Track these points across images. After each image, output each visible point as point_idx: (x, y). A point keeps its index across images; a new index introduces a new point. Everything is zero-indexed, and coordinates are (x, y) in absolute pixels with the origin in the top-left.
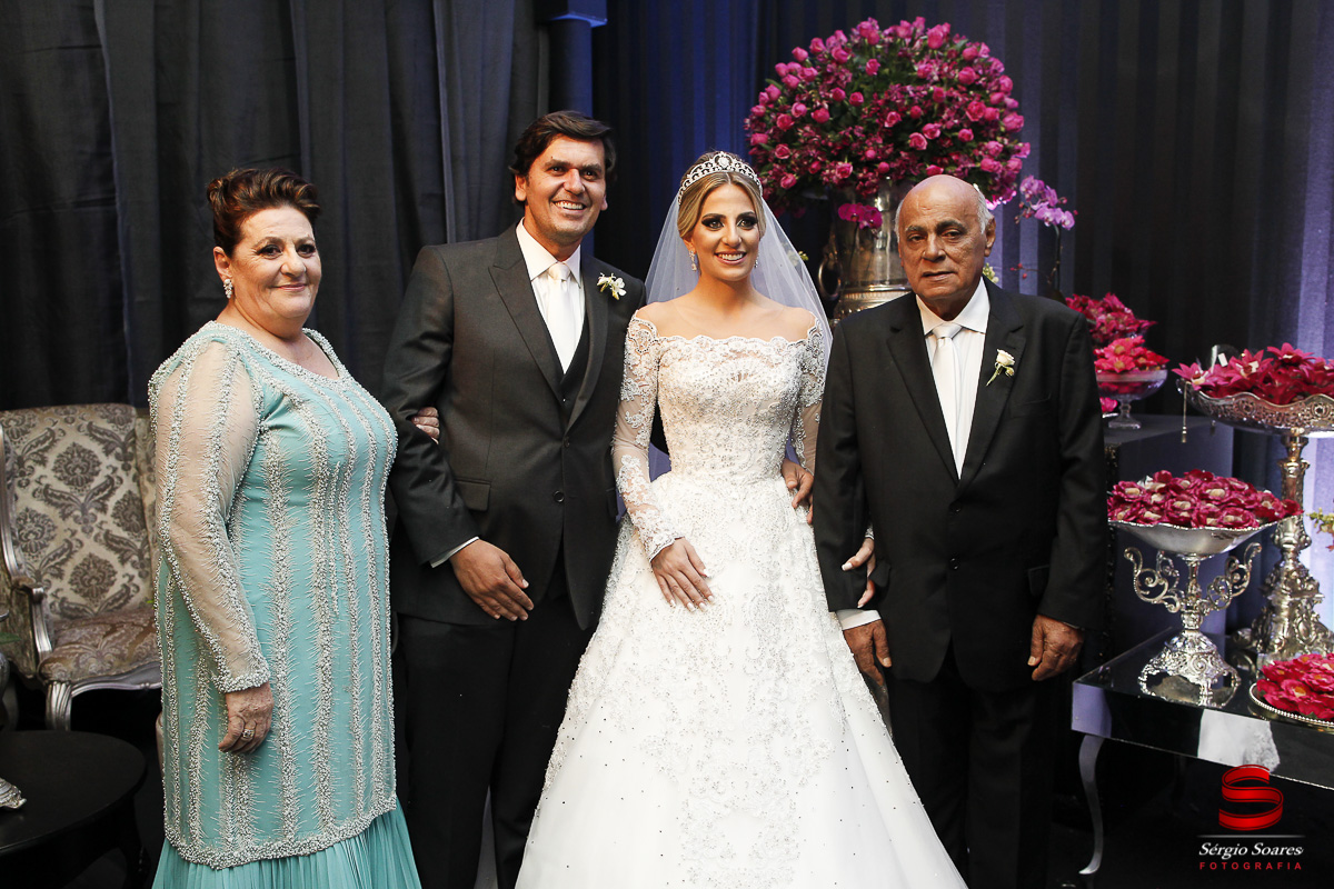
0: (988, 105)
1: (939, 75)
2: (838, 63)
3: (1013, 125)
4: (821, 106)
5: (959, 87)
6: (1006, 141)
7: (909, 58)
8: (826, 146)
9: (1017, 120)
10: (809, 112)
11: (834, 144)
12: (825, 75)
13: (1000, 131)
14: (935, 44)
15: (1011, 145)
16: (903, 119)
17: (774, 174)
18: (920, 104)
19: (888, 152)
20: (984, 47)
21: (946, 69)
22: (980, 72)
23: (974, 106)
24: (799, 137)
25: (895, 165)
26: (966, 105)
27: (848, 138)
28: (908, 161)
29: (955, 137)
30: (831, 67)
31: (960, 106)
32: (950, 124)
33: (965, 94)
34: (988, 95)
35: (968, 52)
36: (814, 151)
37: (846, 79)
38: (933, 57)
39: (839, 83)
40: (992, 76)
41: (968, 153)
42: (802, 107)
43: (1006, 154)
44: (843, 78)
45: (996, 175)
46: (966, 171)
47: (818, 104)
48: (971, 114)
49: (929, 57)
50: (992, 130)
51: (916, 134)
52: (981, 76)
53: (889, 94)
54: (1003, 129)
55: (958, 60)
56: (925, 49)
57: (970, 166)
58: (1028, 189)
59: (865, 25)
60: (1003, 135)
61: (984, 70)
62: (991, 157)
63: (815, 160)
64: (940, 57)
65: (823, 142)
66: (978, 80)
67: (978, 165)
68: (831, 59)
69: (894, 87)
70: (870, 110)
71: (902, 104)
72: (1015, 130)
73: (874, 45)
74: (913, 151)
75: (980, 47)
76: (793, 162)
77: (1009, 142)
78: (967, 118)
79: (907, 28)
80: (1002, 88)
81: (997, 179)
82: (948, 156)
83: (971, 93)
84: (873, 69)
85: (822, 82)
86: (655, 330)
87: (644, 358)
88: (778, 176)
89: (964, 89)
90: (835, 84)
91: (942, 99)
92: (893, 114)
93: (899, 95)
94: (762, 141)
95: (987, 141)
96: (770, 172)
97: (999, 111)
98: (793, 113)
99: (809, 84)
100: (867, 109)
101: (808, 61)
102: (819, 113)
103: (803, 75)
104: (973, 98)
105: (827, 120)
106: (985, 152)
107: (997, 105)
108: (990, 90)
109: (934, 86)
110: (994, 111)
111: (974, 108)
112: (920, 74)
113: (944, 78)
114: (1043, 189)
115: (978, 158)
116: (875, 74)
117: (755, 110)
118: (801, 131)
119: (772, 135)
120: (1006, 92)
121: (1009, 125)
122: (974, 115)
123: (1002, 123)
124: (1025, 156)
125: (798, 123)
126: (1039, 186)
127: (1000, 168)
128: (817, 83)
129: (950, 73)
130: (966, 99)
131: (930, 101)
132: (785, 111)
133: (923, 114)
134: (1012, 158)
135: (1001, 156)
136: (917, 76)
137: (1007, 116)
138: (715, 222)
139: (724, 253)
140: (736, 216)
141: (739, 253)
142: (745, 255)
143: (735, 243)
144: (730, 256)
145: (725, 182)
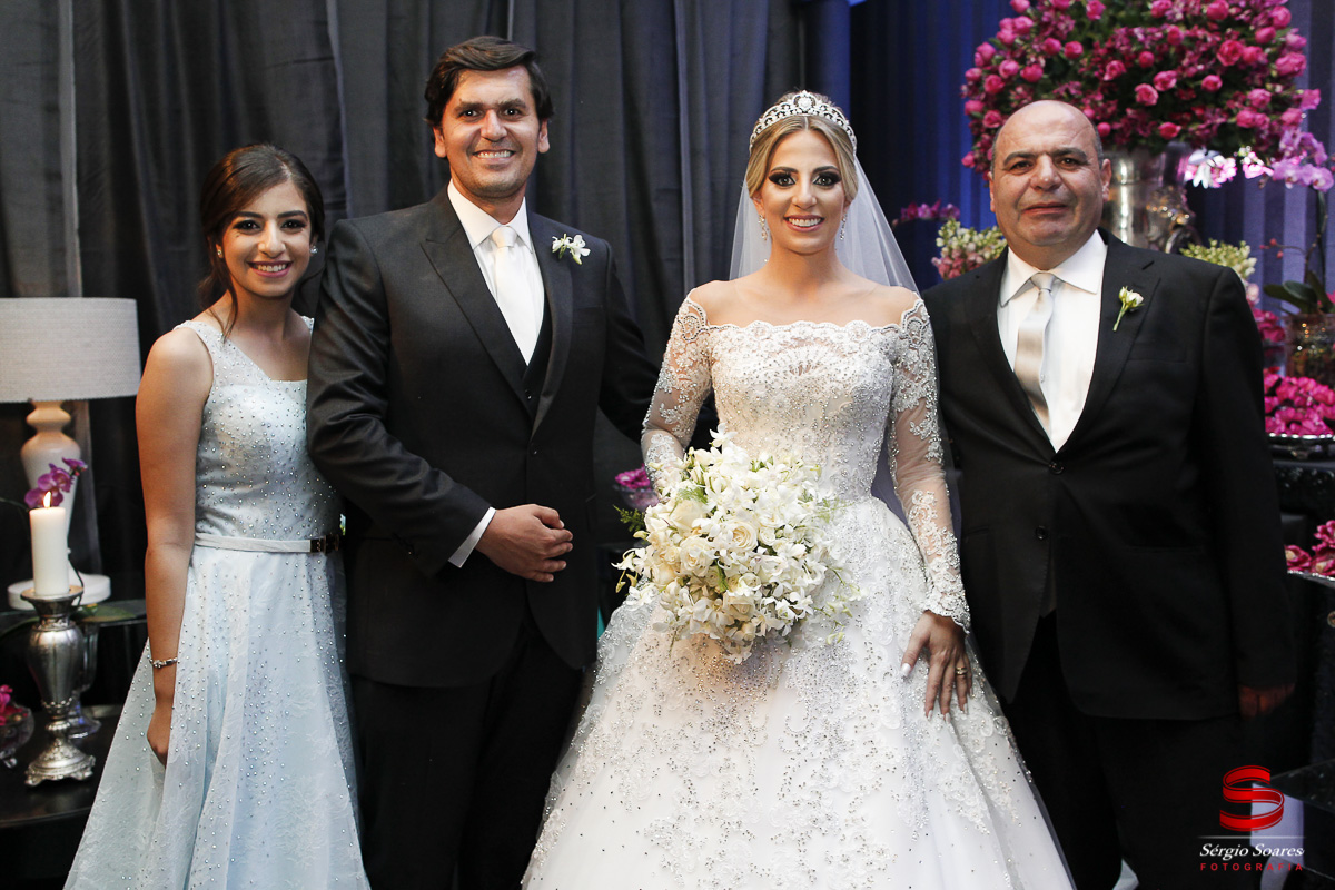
0: (1249, 44)
1: (1184, 13)
2: (1057, 9)
3: (1288, 68)
4: (1037, 63)
5: (1209, 24)
6: (1279, 88)
9: (1297, 61)
10: (1019, 72)
12: (1042, 27)
13: (1271, 77)
15: (1286, 93)
16: (1128, 69)
17: (983, 145)
18: (1151, 51)
19: (1110, 111)
21: (1191, 4)
22: (1242, 4)
23: (1227, 46)
24: (1010, 100)
25: (1117, 126)
26: (1218, 45)
28: (1136, 120)
29: (1199, 86)
30: (1047, 15)
31: (1209, 50)
32: (1192, 70)
33: (1221, 31)
34: (1253, 32)
37: (1067, 28)
39: (1058, 34)
40: (1258, 7)
41: (1221, 106)
42: (1012, 66)
43: (1279, 104)
44: (1062, 26)
45: (1262, 132)
46: (1214, 128)
47: (1033, 60)
48: (1222, 55)
50: (1258, 76)
51: (1144, 86)
52: (1243, 10)
53: (1114, 40)
54: (1274, 73)
57: (1219, 121)
58: (1289, 144)
60: (1275, 81)
62: (1255, 109)
66: (1238, 14)
67: (1233, 120)
68: (1050, 8)
69: (1120, 31)
70: (1090, 61)
71: (1128, 51)
72: (1293, 73)
74: (1144, 108)
77: (1285, 89)
78: (1217, 61)
80: (1276, 22)
81: (1263, 136)
82: (1190, 112)
83: (1229, 30)
84: (1095, 12)
85: (1037, 34)
86: (705, 315)
87: (691, 348)
89: (1215, 27)
90: (1053, 35)
91: (1179, 39)
92: (1114, 63)
93: (1125, 41)
94: (975, 110)
95: (1250, 90)
96: (979, 145)
97: (1268, 50)
98: (1002, 73)
99: (1027, 38)
100: (1086, 60)
101: (1029, 11)
102: (1029, 71)
103: (1014, 27)
104: (1229, 36)
105: (1041, 78)
106: (1244, 103)
107: (1264, 44)
108: (1256, 25)
109: (1173, 27)
110: (1258, 52)
111: (1227, 49)
112: (1155, 13)
113: (1188, 16)
114: (1311, 144)
115: (1234, 111)
116: (1097, 17)
117: (968, 74)
118: (1013, 93)
119: (985, 101)
120: (1282, 27)
121: (1283, 68)
122: (1227, 58)
123: (1273, 66)
124: (1313, 107)
125: (1009, 84)
126: (1302, 139)
127: (1265, 122)
128: (1033, 36)
129: (1197, 9)
130: (1218, 39)
131: (1165, 46)
132: (996, 72)
133: (1157, 61)
134: (1290, 109)
135: (1270, 107)
136: (1152, 17)
137: (1283, 56)
138: (784, 178)
139: (795, 218)
140: (811, 170)
141: (814, 217)
142: (822, 220)
143: (807, 204)
144: (802, 221)
145: (799, 128)
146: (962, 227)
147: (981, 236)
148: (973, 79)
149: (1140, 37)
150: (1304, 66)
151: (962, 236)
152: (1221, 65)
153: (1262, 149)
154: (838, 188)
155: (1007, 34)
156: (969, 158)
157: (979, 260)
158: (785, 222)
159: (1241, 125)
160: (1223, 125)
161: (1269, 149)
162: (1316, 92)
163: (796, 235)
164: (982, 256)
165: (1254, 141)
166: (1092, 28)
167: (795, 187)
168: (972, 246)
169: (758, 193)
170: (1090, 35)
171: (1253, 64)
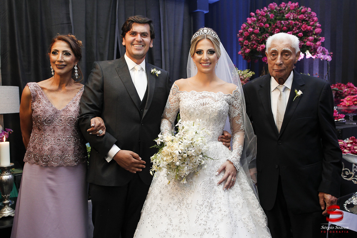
0: (308, 26)
1: (293, 18)
2: (262, 16)
3: (317, 32)
4: (257, 29)
5: (299, 21)
6: (315, 37)
7: (283, 13)
8: (258, 40)
9: (320, 30)
10: (253, 31)
11: (260, 39)
12: (258, 20)
13: (313, 33)
14: (292, 8)
15: (317, 38)
17: (244, 49)
18: (286, 26)
20: (309, 9)
21: (295, 16)
22: (307, 16)
23: (303, 26)
24: (251, 38)
26: (301, 26)
27: (264, 37)
30: (260, 17)
31: (299, 27)
32: (296, 32)
34: (309, 23)
35: (303, 10)
36: (254, 42)
37: (265, 20)
38: (291, 12)
39: (262, 22)
40: (310, 17)
41: (302, 41)
42: (251, 29)
43: (316, 40)
44: (264, 20)
45: (312, 47)
46: (301, 46)
47: (256, 28)
49: (290, 12)
50: (310, 33)
52: (307, 17)
53: (277, 24)
54: (314, 33)
55: (300, 13)
56: (289, 10)
58: (319, 50)
59: (271, 4)
60: (315, 35)
61: (308, 16)
62: (310, 41)
63: (255, 44)
64: (294, 12)
65: (257, 39)
66: (306, 18)
67: (305, 44)
68: (260, 15)
69: (278, 22)
70: (271, 29)
71: (280, 27)
72: (319, 33)
73: (273, 10)
75: (308, 9)
76: (249, 46)
77: (317, 37)
78: (301, 29)
79: (284, 4)
80: (314, 20)
81: (312, 48)
83: (304, 22)
84: (272, 17)
85: (257, 22)
86: (178, 88)
88: (245, 50)
89: (301, 21)
90: (261, 22)
91: (292, 24)
92: (277, 29)
93: (279, 24)
94: (241, 40)
95: (309, 37)
96: (243, 49)
97: (313, 27)
98: (249, 31)
99: (254, 23)
100: (270, 28)
101: (255, 16)
102: (256, 31)
103: (252, 20)
104: (304, 24)
105: (259, 33)
106: (308, 40)
107: (312, 26)
108: (310, 21)
109: (291, 21)
110: (311, 28)
111: (304, 27)
112: (286, 17)
113: (294, 18)
114: (325, 50)
115: (305, 42)
116: (273, 18)
117: (239, 31)
118: (251, 36)
119: (244, 38)
120: (316, 22)
121: (316, 32)
122: (304, 29)
123: (314, 31)
124: (323, 41)
125: (250, 34)
126: (323, 49)
127: (313, 45)
128: (256, 22)
129: (296, 17)
130: (301, 24)
131: (289, 25)
132: (247, 31)
133: (287, 29)
134: (318, 42)
135: (314, 41)
136: (286, 18)
137: (316, 29)
138: (200, 52)
139: (203, 63)
140: (207, 50)
141: (208, 63)
142: (211, 63)
143: (206, 60)
144: (205, 64)
145: (204, 38)
146: (238, 70)
147: (243, 72)
148: (241, 33)
149: (283, 23)
150: (321, 31)
151: (239, 72)
152: (302, 30)
153: (312, 51)
154: (215, 54)
155: (250, 22)
156: (240, 52)
157: (243, 78)
158: (200, 64)
159: (307, 45)
160: (303, 45)
161: (314, 51)
162: (324, 38)
163: (204, 68)
164: (244, 77)
165: (310, 49)
166: (270, 21)
167: (203, 55)
168: (241, 74)
169: (193, 56)
170: (270, 22)
171: (310, 31)
